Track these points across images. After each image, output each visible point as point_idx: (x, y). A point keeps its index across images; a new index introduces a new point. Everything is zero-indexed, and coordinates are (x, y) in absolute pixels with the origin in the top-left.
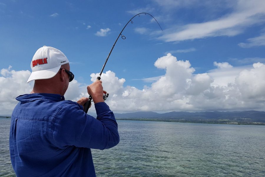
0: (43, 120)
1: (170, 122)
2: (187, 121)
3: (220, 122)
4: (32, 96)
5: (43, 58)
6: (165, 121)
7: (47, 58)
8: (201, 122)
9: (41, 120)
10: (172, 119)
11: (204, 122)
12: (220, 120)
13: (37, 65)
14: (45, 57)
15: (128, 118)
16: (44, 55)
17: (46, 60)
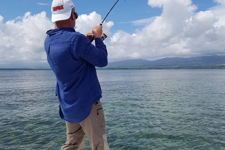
0: (68, 42)
1: (162, 69)
2: (181, 68)
3: (218, 67)
4: (56, 30)
5: (60, 5)
6: (156, 69)
7: (63, 5)
8: (196, 68)
9: (66, 42)
10: (164, 66)
11: (200, 67)
12: (218, 65)
13: (57, 10)
14: (62, 5)
15: (115, 67)
16: (61, 3)
17: (63, 7)
